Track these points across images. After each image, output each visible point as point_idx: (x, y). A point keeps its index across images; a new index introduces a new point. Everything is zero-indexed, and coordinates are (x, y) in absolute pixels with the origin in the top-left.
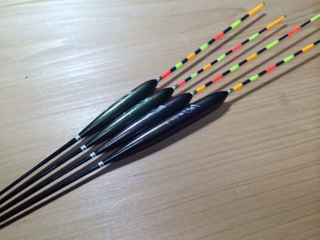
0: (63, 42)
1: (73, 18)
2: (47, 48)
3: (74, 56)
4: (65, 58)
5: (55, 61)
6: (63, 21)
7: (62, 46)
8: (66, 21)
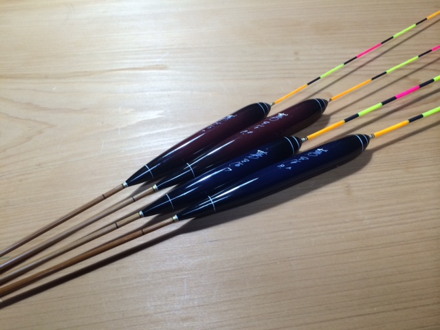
0: (160, 114)
1: (170, 90)
2: (146, 119)
3: (168, 129)
4: (160, 131)
5: (151, 133)
6: (161, 93)
7: (159, 118)
8: (162, 93)
